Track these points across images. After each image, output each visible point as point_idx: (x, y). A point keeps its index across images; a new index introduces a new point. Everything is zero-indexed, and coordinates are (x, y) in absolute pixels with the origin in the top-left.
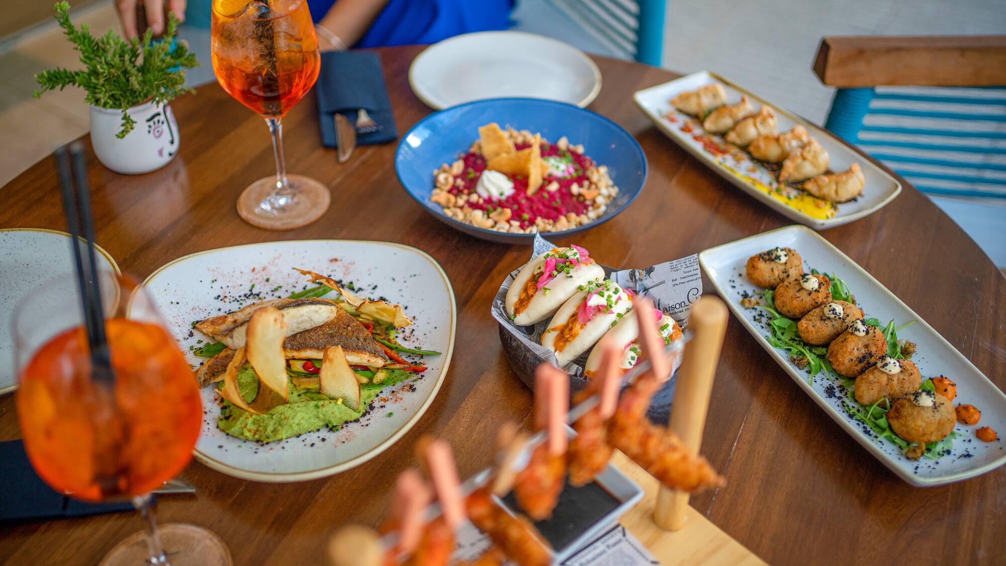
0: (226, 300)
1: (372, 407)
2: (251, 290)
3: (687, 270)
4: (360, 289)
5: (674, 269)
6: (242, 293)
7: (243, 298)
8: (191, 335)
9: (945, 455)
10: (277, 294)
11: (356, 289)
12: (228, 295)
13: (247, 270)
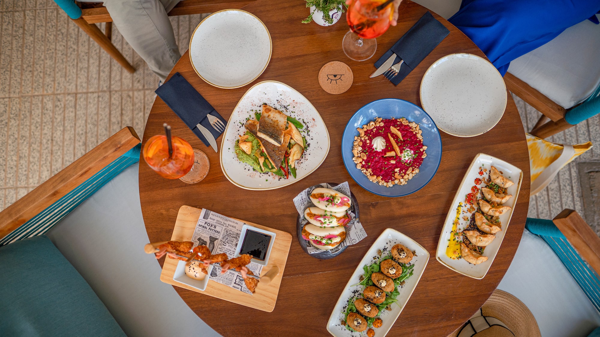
0: (279, 103)
1: (267, 173)
2: (287, 106)
3: (361, 235)
4: (309, 135)
5: (361, 230)
6: (284, 105)
7: (283, 106)
8: (260, 106)
9: (350, 331)
10: (292, 114)
11: (308, 134)
12: (281, 102)
13: (292, 99)
